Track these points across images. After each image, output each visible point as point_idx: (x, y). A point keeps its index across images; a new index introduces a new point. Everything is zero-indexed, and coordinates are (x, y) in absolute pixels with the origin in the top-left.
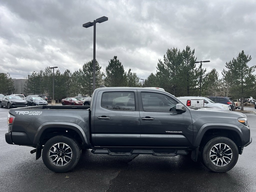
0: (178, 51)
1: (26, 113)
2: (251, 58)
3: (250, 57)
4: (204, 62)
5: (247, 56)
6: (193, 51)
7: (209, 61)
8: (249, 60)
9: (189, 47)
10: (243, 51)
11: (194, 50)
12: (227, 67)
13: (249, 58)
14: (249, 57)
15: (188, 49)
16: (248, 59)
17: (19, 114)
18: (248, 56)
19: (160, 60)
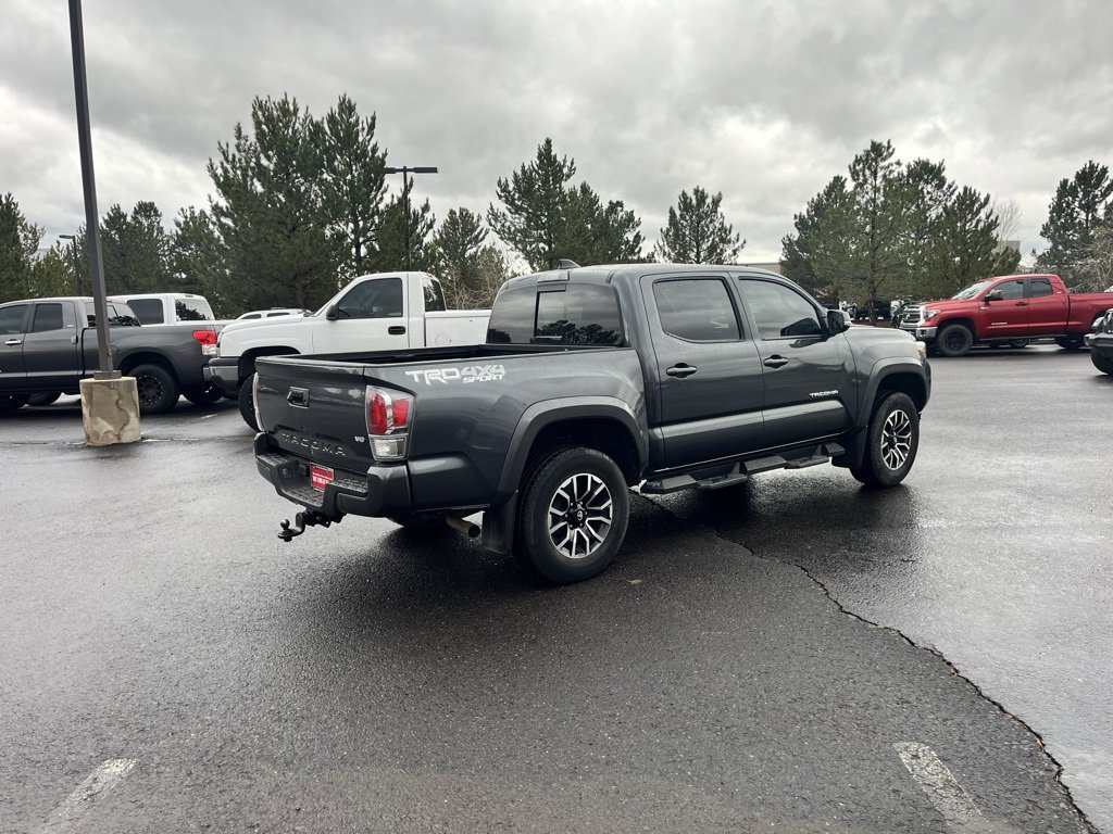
0: (301, 114)
1: (448, 374)
2: (575, 169)
3: (572, 163)
4: (417, 170)
5: (560, 159)
6: (370, 121)
7: (434, 170)
8: (568, 176)
9: (349, 101)
10: (548, 142)
11: (374, 119)
12: (500, 197)
13: (570, 169)
14: (568, 164)
15: (347, 107)
16: (565, 170)
17: (428, 382)
18: (565, 161)
19: (225, 148)
